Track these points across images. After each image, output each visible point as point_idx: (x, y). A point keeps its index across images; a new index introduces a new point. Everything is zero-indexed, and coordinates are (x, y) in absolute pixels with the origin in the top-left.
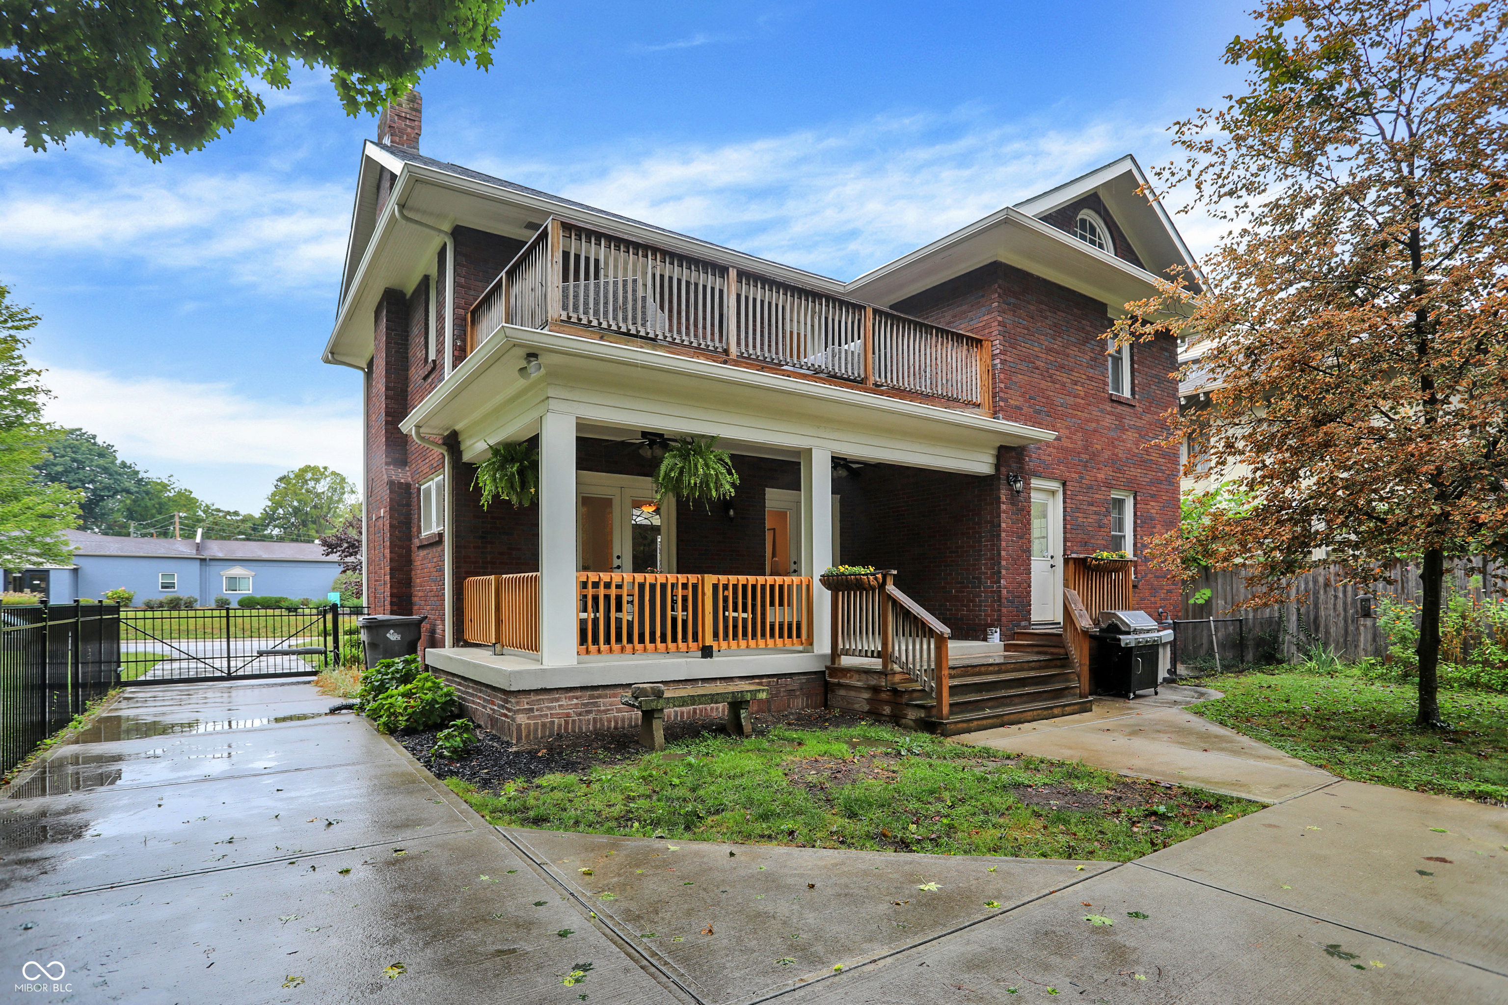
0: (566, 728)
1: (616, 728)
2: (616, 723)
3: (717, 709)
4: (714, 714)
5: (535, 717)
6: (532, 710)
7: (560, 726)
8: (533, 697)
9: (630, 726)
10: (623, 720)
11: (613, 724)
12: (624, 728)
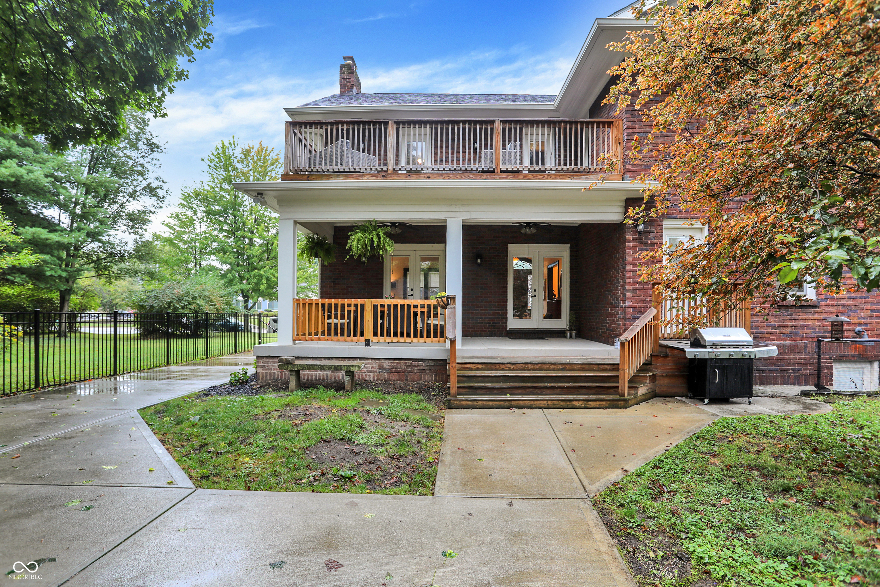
0: (281, 377)
1: (308, 380)
2: (308, 377)
3: (370, 376)
4: (368, 378)
5: (266, 370)
6: (264, 366)
7: (278, 375)
8: (265, 360)
9: (316, 380)
10: (312, 376)
11: (306, 378)
12: (312, 380)
